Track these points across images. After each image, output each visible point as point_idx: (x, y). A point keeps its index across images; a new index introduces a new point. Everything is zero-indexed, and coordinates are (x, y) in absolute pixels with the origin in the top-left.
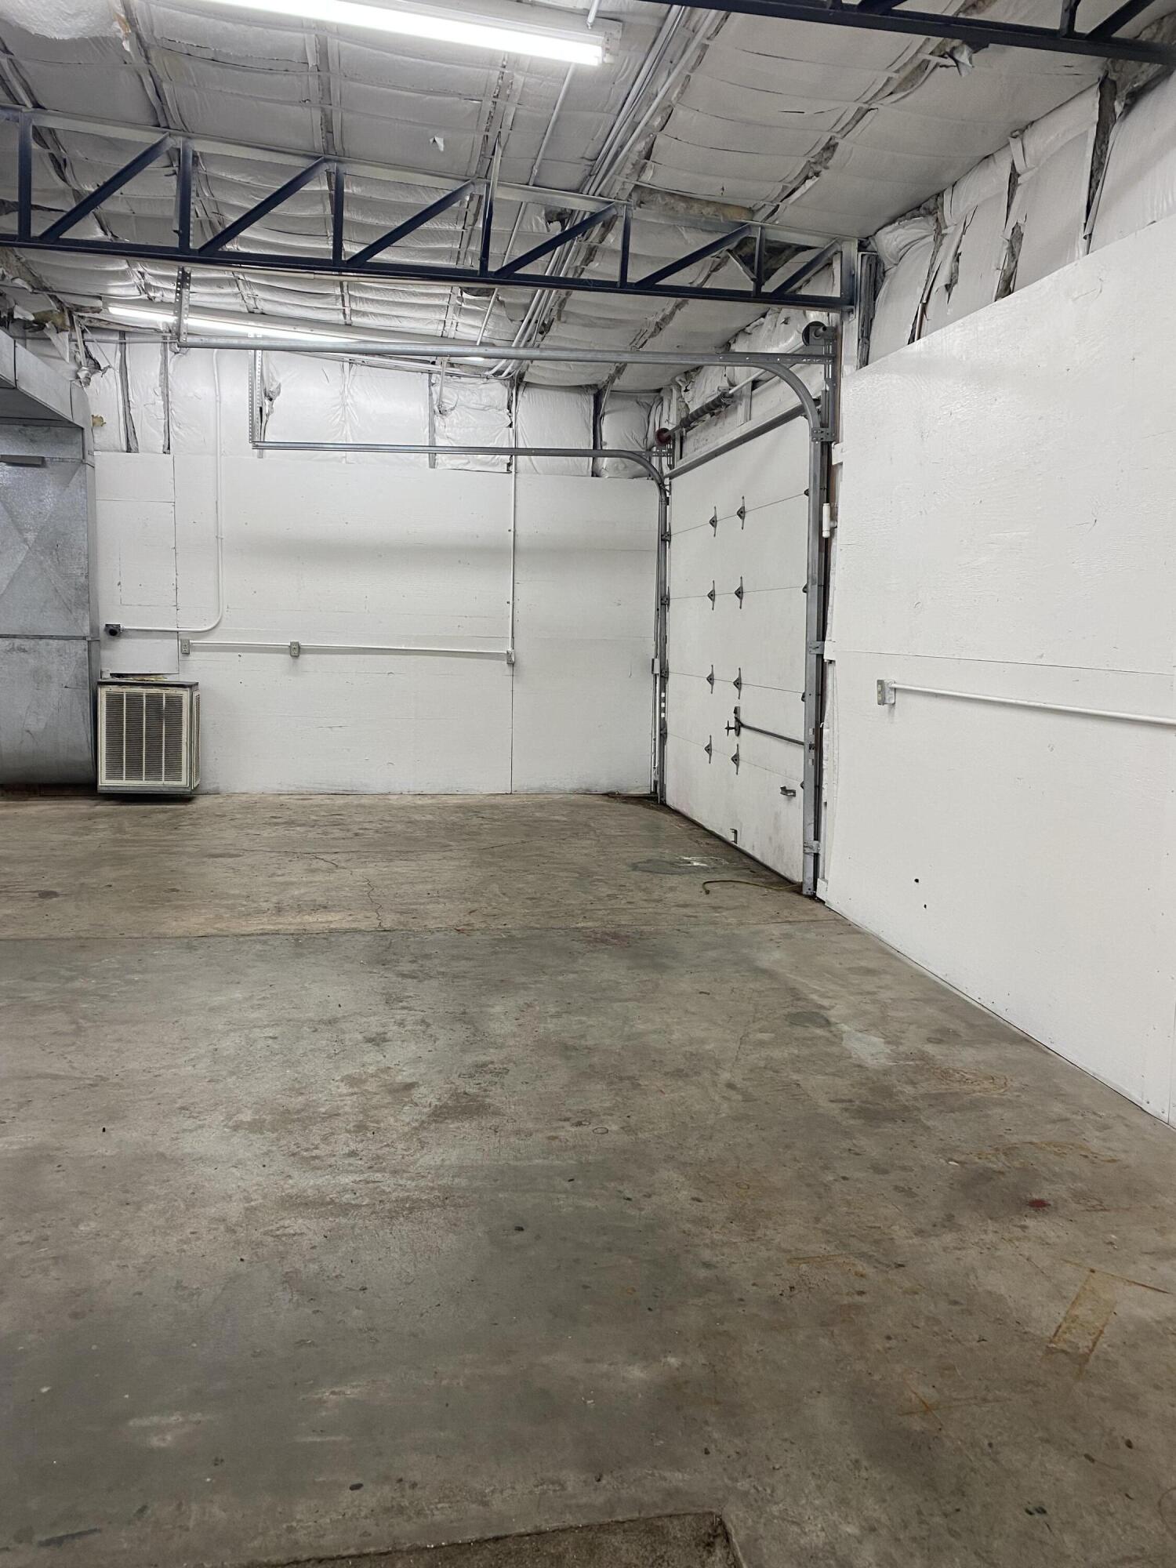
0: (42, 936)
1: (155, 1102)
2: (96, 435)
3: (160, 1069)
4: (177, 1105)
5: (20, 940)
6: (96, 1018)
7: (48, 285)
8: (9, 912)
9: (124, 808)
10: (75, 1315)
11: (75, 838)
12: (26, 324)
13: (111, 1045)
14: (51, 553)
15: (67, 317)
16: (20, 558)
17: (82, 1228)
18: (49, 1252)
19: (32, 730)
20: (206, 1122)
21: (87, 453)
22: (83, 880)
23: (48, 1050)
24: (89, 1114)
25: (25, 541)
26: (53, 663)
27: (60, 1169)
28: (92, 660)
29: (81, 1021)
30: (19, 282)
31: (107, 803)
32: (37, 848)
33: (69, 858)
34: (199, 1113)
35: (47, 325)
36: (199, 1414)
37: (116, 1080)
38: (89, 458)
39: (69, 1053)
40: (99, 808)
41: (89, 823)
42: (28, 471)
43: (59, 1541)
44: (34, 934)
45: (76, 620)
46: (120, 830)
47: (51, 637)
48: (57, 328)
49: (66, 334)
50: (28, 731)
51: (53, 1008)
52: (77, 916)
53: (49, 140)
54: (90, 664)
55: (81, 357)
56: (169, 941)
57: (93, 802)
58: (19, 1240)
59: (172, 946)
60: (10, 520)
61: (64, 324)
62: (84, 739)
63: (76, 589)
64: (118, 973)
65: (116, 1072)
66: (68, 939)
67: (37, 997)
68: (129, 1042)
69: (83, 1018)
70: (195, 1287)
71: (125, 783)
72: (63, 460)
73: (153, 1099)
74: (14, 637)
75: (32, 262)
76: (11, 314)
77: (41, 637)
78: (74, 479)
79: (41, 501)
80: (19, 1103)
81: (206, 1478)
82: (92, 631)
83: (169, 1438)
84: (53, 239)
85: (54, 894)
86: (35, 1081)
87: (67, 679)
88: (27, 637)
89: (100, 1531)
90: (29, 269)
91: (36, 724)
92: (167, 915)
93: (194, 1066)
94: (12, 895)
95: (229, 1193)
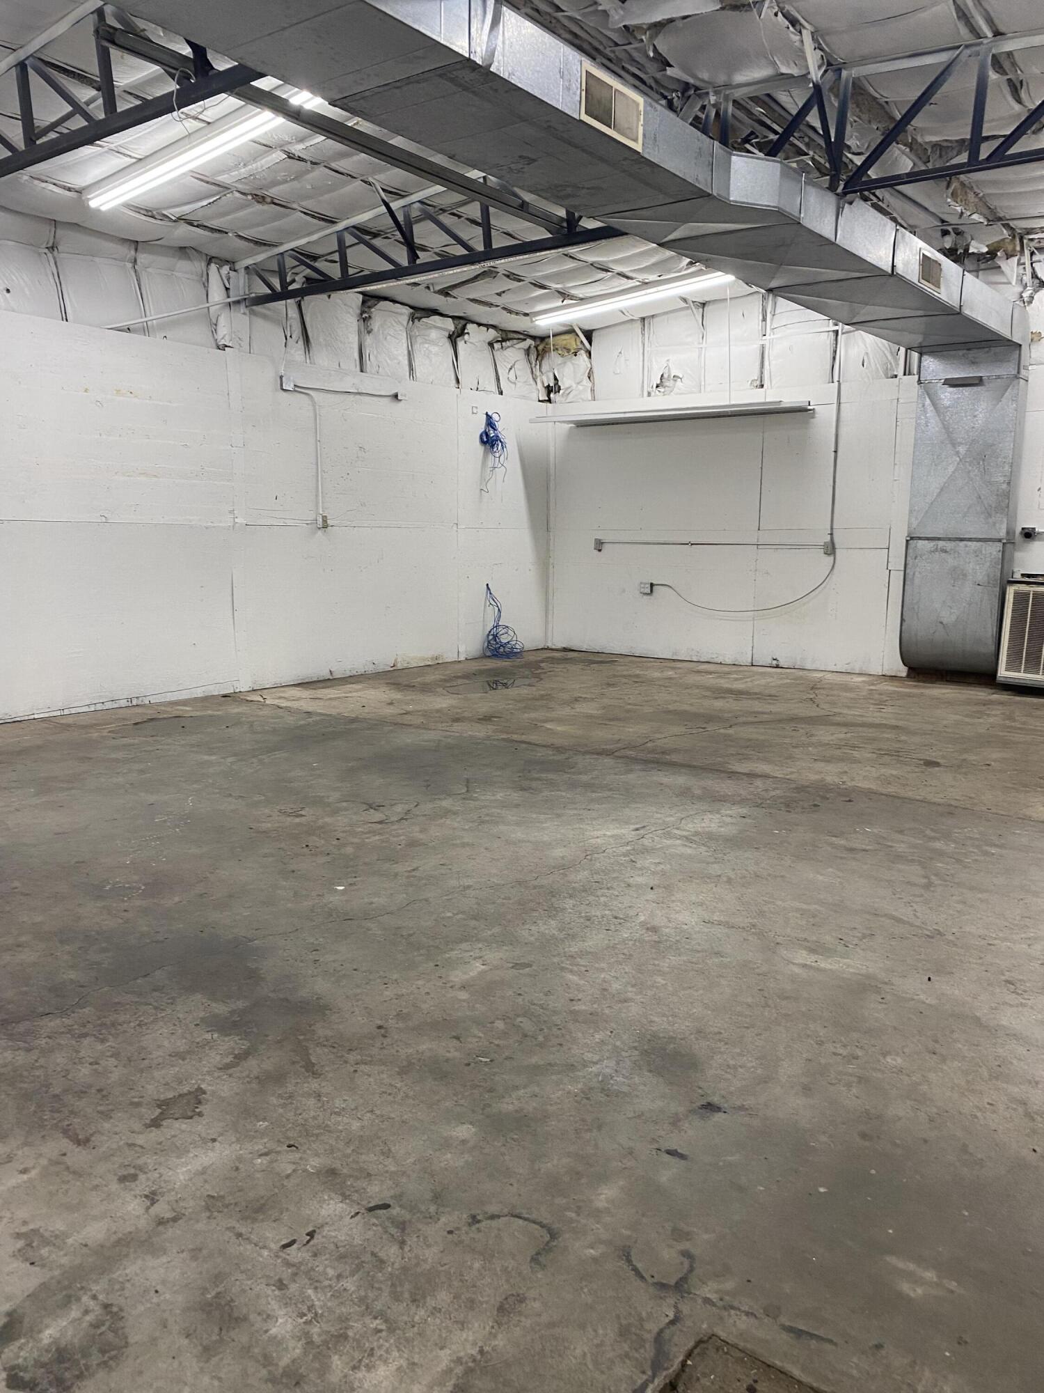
0: (918, 797)
1: (983, 968)
2: (1032, 350)
3: (995, 939)
4: (1003, 978)
5: (899, 798)
6: (948, 878)
7: (1001, 215)
8: (894, 772)
9: (1018, 698)
10: (864, 1136)
11: (967, 720)
12: (979, 257)
13: (955, 905)
14: (979, 463)
15: (1018, 242)
16: (951, 469)
17: (889, 1060)
18: (856, 1070)
19: (944, 622)
20: (1029, 1003)
21: (1022, 367)
22: (965, 756)
23: (898, 896)
24: (919, 961)
25: (958, 453)
26: (970, 562)
27: (883, 1001)
28: (1005, 560)
29: (933, 877)
30: (975, 217)
31: (1005, 693)
32: (932, 723)
33: (957, 736)
34: (1025, 991)
35: (999, 253)
36: (954, 1284)
37: (951, 938)
38: (1023, 372)
39: (917, 903)
40: (995, 697)
41: (984, 708)
42: (966, 391)
43: (799, 1333)
44: (910, 794)
45: (994, 524)
46: (1011, 718)
47: (970, 540)
48: (1007, 254)
49: (1016, 259)
50: (941, 623)
51: (912, 861)
52: (952, 787)
53: (1006, 65)
54: (1002, 564)
55: (1027, 278)
56: (1032, 823)
57: (993, 691)
58: (834, 1050)
59: (1034, 829)
60: (946, 436)
61: (1014, 250)
62: (990, 634)
63: (997, 495)
64: (977, 843)
65: (954, 930)
66: (939, 805)
67: (901, 848)
68: (972, 906)
69: (936, 875)
70: (979, 1156)
71: (1022, 676)
72: (998, 377)
73: (982, 964)
74: (939, 539)
75: (989, 195)
76: (966, 250)
77: (962, 540)
78: (1007, 394)
79: (975, 416)
80: (863, 934)
81: (946, 1351)
82: (1008, 533)
83: (920, 1291)
84: (1000, 158)
85: (937, 764)
86: (883, 919)
87: (981, 577)
88: (950, 539)
89: (835, 1344)
90: (985, 203)
91: (948, 616)
92: (1036, 800)
93: (1029, 945)
94: (901, 759)
95: (1037, 1079)
